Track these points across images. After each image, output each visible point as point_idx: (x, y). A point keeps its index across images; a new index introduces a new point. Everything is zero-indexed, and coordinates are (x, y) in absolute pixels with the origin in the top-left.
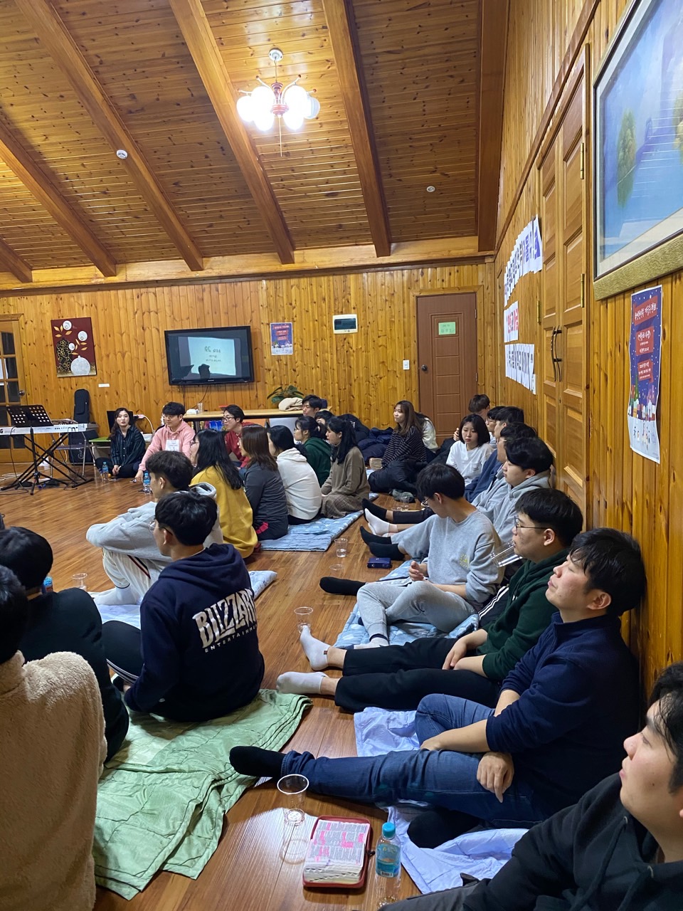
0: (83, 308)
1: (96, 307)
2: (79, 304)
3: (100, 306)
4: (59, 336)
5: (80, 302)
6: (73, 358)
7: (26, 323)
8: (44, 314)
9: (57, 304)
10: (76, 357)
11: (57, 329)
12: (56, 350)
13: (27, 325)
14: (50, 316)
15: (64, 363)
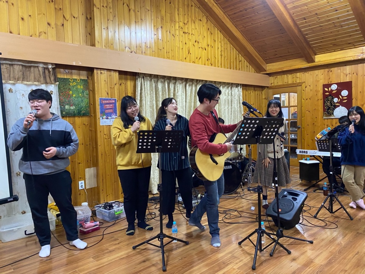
0: (347, 75)
1: (357, 74)
2: (344, 73)
3: (360, 73)
4: (327, 94)
5: (345, 72)
6: (336, 107)
7: (306, 87)
8: (319, 81)
9: (328, 75)
10: (338, 106)
11: (326, 89)
12: (324, 102)
13: (306, 89)
14: (322, 82)
15: (329, 109)
